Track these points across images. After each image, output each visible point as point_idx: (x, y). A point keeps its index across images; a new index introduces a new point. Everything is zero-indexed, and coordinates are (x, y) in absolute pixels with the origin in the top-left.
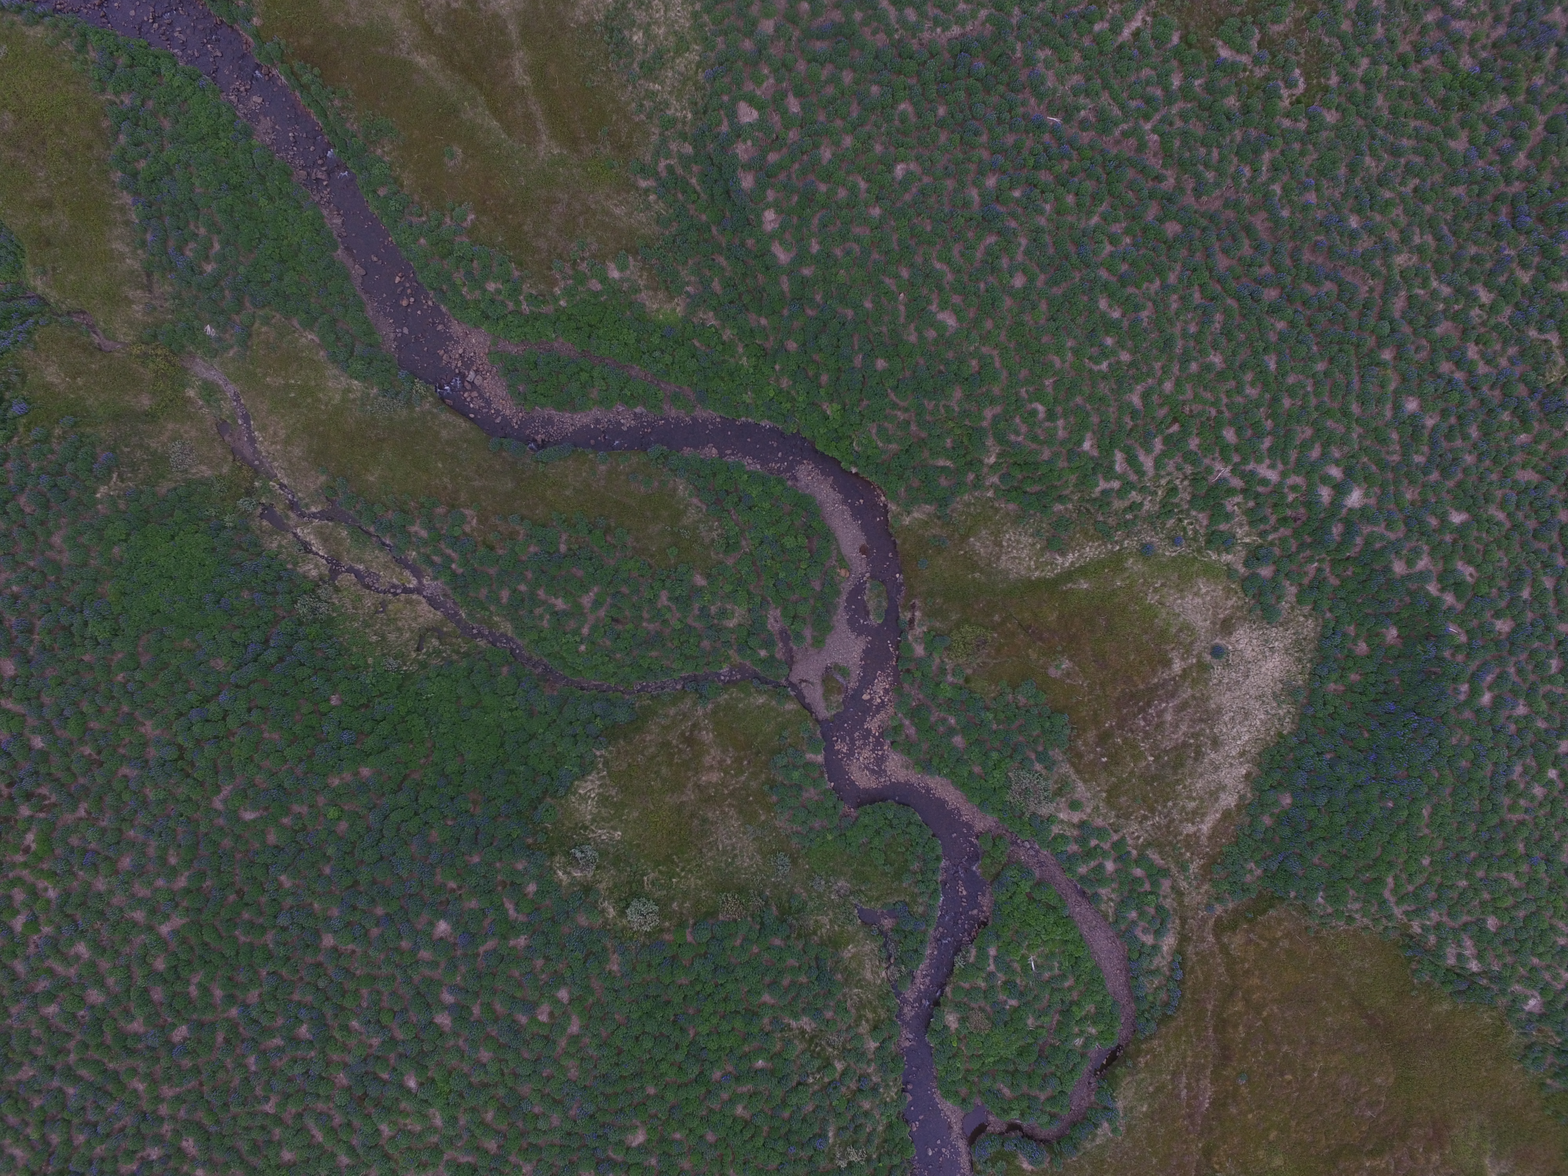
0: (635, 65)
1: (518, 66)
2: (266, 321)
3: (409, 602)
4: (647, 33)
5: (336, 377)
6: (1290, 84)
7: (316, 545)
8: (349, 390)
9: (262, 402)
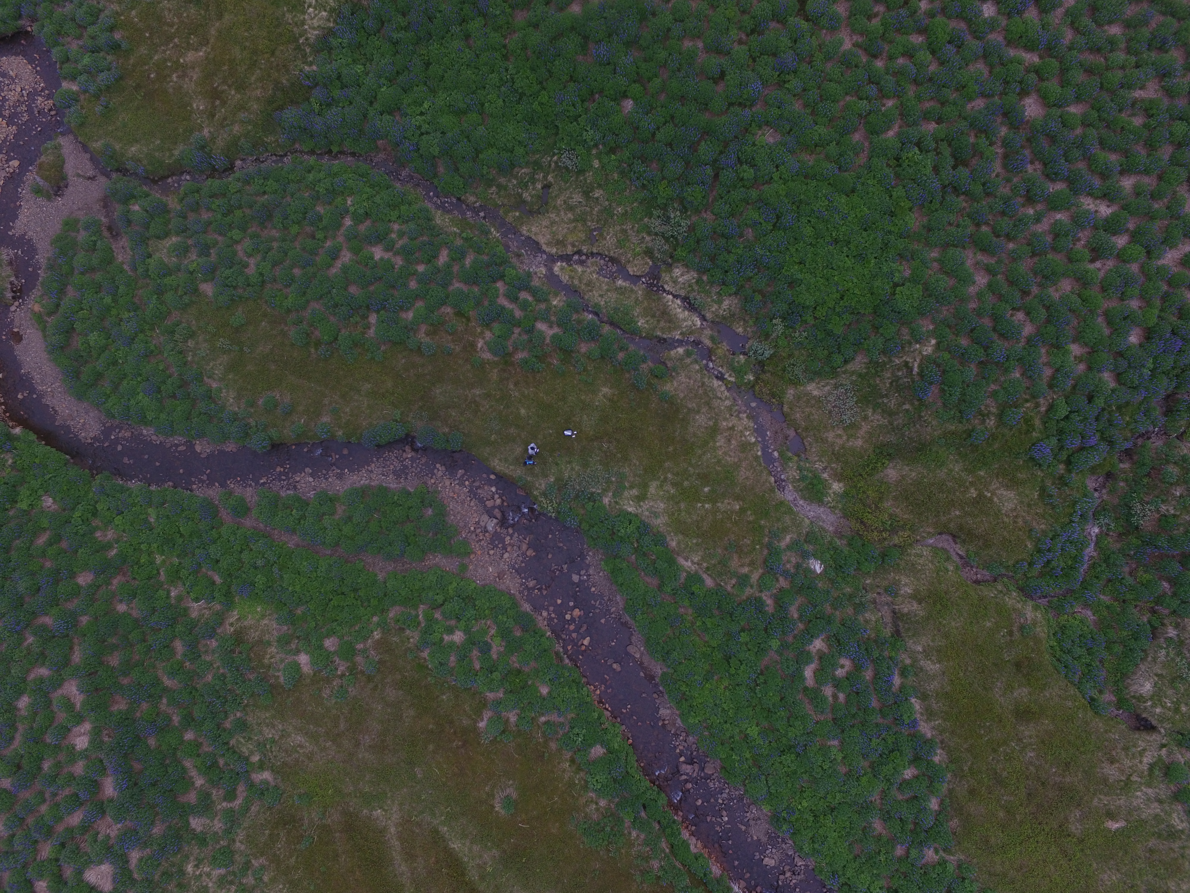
2: (743, 581)
3: (560, 243)
5: (656, 515)
7: (676, 307)
8: (639, 499)
9: (747, 478)
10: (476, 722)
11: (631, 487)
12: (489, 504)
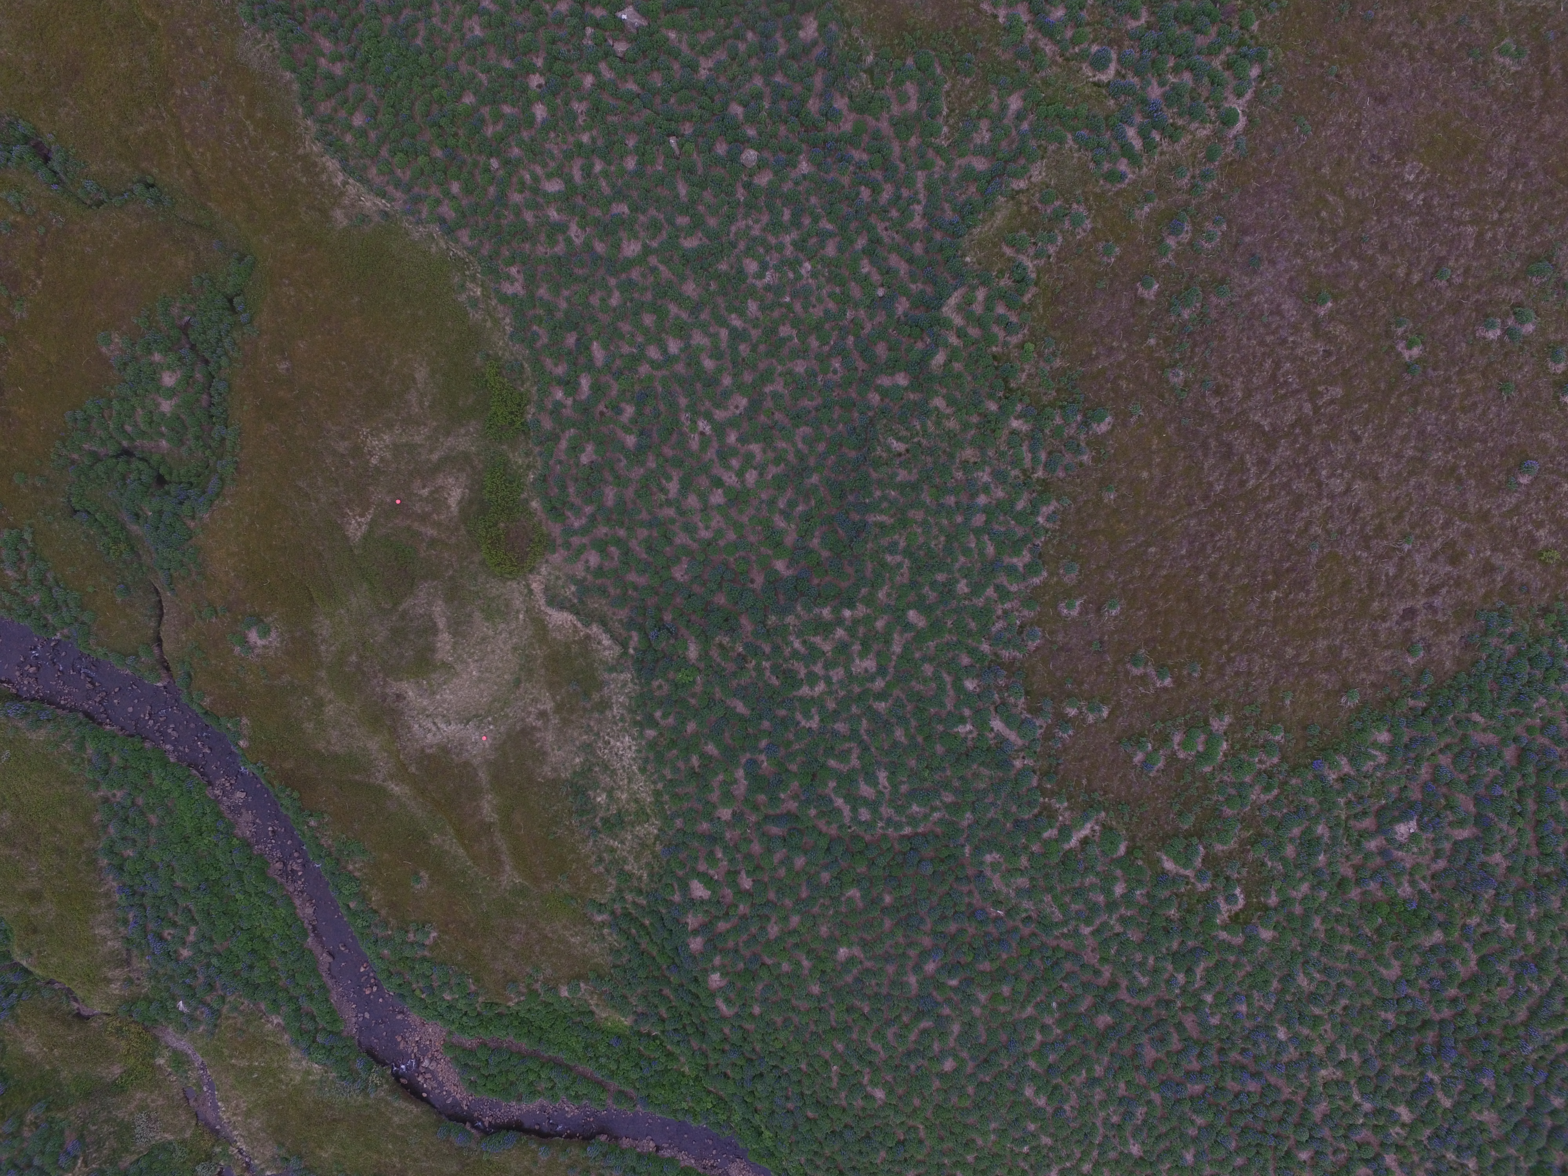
0: (597, 820)
1: (486, 806)
2: (235, 1006)
4: (610, 796)
5: (297, 1060)
6: (1231, 899)
8: (308, 1073)
9: (226, 1078)
10: (439, 937)
11: (313, 1082)
12: (428, 1076)
